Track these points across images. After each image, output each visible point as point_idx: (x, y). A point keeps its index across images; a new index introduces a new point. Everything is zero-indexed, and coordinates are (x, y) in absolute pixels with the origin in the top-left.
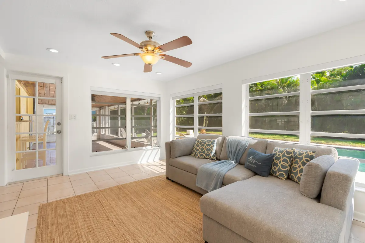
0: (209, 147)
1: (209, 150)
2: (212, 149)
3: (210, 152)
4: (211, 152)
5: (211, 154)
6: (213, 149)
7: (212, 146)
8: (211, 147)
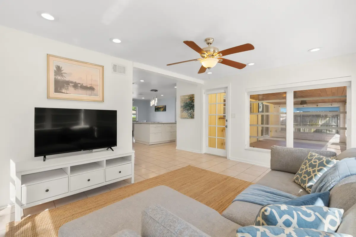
0: (310, 169)
1: (309, 174)
2: (313, 175)
3: (307, 178)
4: (310, 179)
5: (308, 183)
6: (315, 175)
7: (316, 169)
8: (314, 171)
